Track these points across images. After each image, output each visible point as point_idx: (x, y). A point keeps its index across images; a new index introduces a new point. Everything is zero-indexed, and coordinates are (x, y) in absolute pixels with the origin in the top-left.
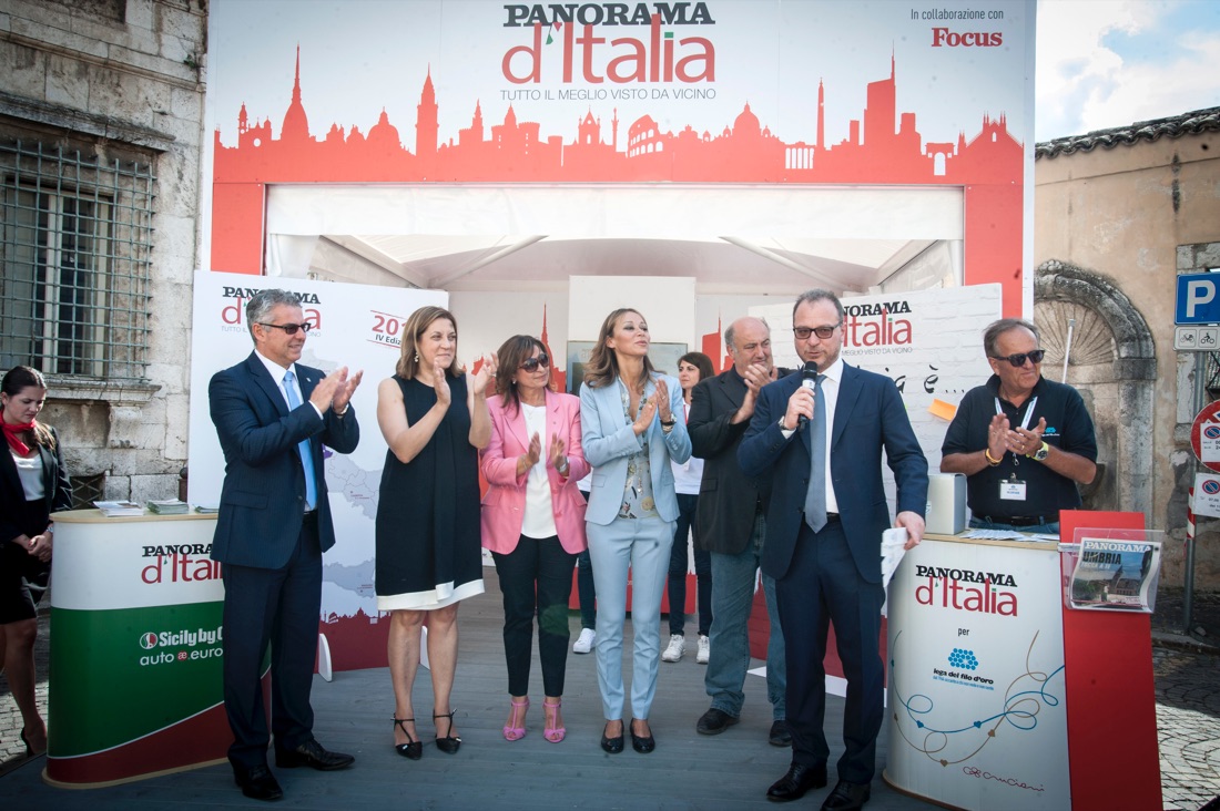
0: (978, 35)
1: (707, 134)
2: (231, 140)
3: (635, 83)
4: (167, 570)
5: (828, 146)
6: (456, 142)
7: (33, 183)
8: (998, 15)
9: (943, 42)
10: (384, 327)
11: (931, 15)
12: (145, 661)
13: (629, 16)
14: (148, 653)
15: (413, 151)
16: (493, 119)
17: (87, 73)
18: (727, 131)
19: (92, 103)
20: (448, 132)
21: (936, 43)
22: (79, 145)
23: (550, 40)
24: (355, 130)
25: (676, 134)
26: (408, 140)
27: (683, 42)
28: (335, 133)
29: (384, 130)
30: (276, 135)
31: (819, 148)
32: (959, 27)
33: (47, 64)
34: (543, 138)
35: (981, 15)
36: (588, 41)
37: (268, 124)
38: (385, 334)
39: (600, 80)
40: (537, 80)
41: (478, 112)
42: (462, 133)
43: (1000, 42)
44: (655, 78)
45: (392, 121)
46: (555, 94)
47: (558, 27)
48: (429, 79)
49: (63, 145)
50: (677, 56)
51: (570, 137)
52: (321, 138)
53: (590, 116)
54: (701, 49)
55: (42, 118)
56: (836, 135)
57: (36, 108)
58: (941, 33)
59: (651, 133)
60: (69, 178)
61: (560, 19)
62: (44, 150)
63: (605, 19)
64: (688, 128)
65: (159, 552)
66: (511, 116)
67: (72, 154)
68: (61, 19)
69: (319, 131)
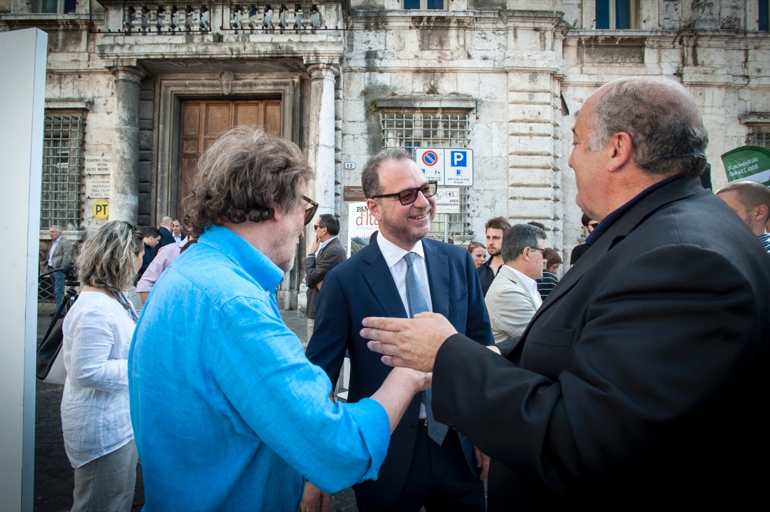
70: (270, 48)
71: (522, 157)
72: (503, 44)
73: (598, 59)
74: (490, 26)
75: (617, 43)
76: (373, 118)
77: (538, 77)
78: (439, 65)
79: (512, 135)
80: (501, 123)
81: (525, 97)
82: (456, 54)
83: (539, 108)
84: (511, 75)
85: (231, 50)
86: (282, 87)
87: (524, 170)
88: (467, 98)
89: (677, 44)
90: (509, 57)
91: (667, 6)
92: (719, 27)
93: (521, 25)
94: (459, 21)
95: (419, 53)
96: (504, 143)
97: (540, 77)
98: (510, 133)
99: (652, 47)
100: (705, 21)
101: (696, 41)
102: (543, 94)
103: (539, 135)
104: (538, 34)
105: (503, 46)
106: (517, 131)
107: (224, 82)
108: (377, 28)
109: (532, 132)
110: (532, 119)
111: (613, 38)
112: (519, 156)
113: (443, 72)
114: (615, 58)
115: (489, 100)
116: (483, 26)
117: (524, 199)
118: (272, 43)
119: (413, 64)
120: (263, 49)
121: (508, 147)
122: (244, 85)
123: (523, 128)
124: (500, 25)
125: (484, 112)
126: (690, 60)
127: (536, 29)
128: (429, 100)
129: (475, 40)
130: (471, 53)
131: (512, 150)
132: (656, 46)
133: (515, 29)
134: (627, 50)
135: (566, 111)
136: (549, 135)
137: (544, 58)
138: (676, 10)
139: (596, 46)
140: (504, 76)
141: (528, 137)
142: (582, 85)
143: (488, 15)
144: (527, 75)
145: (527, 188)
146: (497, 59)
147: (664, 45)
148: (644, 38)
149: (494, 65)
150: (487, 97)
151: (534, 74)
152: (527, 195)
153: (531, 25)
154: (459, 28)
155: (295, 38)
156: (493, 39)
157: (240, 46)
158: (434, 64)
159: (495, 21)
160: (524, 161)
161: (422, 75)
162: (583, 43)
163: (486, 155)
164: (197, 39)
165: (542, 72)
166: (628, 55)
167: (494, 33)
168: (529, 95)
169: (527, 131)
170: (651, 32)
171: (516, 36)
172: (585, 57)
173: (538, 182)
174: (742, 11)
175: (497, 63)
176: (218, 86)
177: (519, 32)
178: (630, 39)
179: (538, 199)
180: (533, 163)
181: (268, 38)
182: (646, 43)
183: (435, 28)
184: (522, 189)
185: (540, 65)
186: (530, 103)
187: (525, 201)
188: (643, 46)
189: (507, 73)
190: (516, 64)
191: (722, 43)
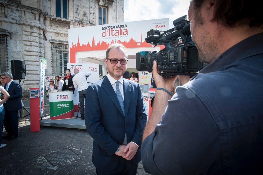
0: (162, 26)
1: (127, 42)
2: (71, 47)
3: (118, 36)
4: (60, 98)
5: (142, 42)
6: (97, 45)
7: (59, 51)
8: (164, 23)
9: (157, 27)
10: (90, 69)
11: (155, 24)
12: (58, 107)
13: (117, 27)
14: (58, 106)
15: (92, 47)
16: (101, 42)
17: (65, 36)
18: (129, 41)
19: (66, 40)
20: (96, 44)
21: (156, 27)
22: (65, 46)
23: (107, 31)
24: (85, 44)
25: (123, 42)
26: (91, 45)
27: (124, 30)
28: (83, 45)
29: (89, 44)
30: (76, 46)
31: (141, 43)
32: (159, 25)
33: (60, 35)
34: (107, 44)
35: (162, 23)
36: (112, 31)
37: (75, 44)
38: (91, 70)
39: (114, 36)
40: (106, 36)
41: (99, 41)
42: (97, 44)
43: (164, 26)
44: (120, 35)
45: (89, 43)
46: (108, 38)
47: (108, 29)
48: (93, 37)
49: (62, 46)
50: (123, 32)
51: (110, 43)
52: (81, 46)
53: (112, 41)
54: (126, 31)
55: (60, 43)
57: (59, 41)
58: (157, 26)
59: (120, 42)
60: (64, 50)
61: (108, 28)
62: (60, 47)
63: (114, 28)
64: (125, 41)
65: (59, 96)
66: (103, 41)
67: (64, 47)
68: (62, 29)
69: (81, 45)
71: (28, 52)
72: (20, 15)
73: (56, 25)
74: (15, 8)
75: (62, 22)
77: (33, 28)
79: (24, 45)
80: (20, 41)
81: (28, 33)
83: (34, 38)
87: (29, 56)
89: (79, 25)
90: (22, 20)
91: (76, 14)
92: (88, 23)
93: (27, 10)
96: (22, 47)
97: (34, 28)
98: (24, 44)
99: (72, 25)
100: (85, 20)
101: (83, 25)
102: (35, 33)
103: (34, 46)
104: (33, 15)
105: (20, 16)
106: (26, 44)
109: (31, 45)
110: (31, 41)
111: (60, 20)
112: (27, 52)
114: (61, 26)
115: (15, 33)
116: (12, 8)
117: (29, 65)
121: (23, 49)
123: (28, 43)
124: (19, 9)
125: (14, 37)
127: (32, 13)
129: (9, 12)
130: (7, 16)
131: (24, 50)
132: (73, 24)
133: (25, 12)
134: (65, 24)
136: (38, 46)
137: (35, 23)
138: (79, 16)
139: (55, 21)
140: (21, 26)
141: (30, 46)
142: (51, 32)
143: (14, 5)
144: (29, 27)
145: (30, 62)
146: (18, 20)
147: (75, 25)
148: (69, 22)
149: (17, 22)
150: (15, 32)
152: (30, 64)
153: (31, 11)
156: (16, 13)
159: (17, 7)
162: (52, 20)
163: (15, 50)
165: (35, 27)
166: (65, 26)
167: (17, 11)
168: (30, 33)
169: (30, 44)
170: (71, 20)
171: (25, 14)
172: (52, 24)
173: (34, 60)
174: (95, 20)
175: (17, 21)
177: (26, 13)
178: (66, 21)
179: (34, 65)
182: (70, 23)
185: (33, 24)
186: (30, 36)
187: (30, 66)
188: (69, 24)
189: (22, 25)
190: (25, 23)
191: (89, 27)
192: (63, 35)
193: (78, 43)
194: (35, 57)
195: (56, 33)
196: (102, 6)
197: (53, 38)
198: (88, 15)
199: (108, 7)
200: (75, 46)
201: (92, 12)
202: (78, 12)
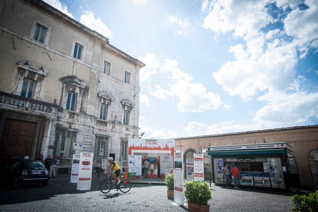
1: (157, 147)
2: (129, 147)
10: (138, 158)
13: (153, 140)
16: (145, 146)
20: (142, 147)
26: (140, 147)
28: (136, 147)
29: (139, 147)
32: (171, 141)
33: (101, 131)
39: (151, 144)
43: (173, 142)
46: (148, 145)
48: (141, 144)
50: (155, 143)
51: (149, 147)
56: (164, 147)
59: (154, 147)
61: (149, 140)
62: (100, 138)
63: (151, 141)
69: (135, 146)
70: (40, 114)
73: (100, 124)
74: (83, 116)
76: (57, 131)
78: (72, 122)
80: (82, 135)
81: (87, 131)
82: (76, 120)
83: (89, 133)
84: (85, 126)
85: (30, 112)
86: (38, 121)
88: (77, 130)
89: (112, 124)
90: (85, 123)
92: (118, 122)
94: (77, 114)
95: (69, 119)
96: (83, 139)
99: (108, 124)
100: (116, 121)
101: (115, 124)
102: (90, 130)
105: (85, 120)
106: (85, 137)
107: (23, 117)
108: (61, 112)
109: (88, 138)
110: (88, 135)
111: (102, 121)
113: (73, 123)
114: (102, 125)
116: (81, 116)
118: (40, 113)
119: (67, 121)
120: (38, 114)
122: (28, 119)
123: (86, 137)
125: (80, 133)
126: (114, 127)
127: (91, 118)
128: (70, 129)
129: (80, 118)
130: (79, 121)
131: (84, 141)
133: (87, 118)
135: (93, 133)
136: (91, 139)
137: (91, 124)
138: (112, 118)
139: (100, 122)
140: (84, 126)
142: (96, 129)
143: (82, 114)
147: (110, 124)
148: (107, 122)
149: (83, 124)
150: (80, 130)
151: (89, 127)
154: (77, 115)
155: (46, 113)
156: (83, 119)
157: (32, 112)
158: (71, 122)
159: (84, 115)
160: (86, 143)
161: (68, 123)
162: (98, 121)
164: (21, 108)
165: (91, 127)
166: (104, 125)
171: (87, 119)
172: (98, 124)
173: (88, 148)
174: (121, 120)
176: (21, 118)
178: (105, 122)
179: (88, 151)
180: (88, 144)
181: (39, 111)
183: (72, 114)
184: (85, 149)
185: (91, 125)
190: (87, 124)
191: (118, 125)
192: (103, 131)
193: (133, 146)
194: (89, 145)
195: (99, 129)
196: (126, 111)
197: (97, 133)
198: (118, 117)
199: (129, 112)
200: (131, 146)
201: (120, 115)
202: (112, 115)
